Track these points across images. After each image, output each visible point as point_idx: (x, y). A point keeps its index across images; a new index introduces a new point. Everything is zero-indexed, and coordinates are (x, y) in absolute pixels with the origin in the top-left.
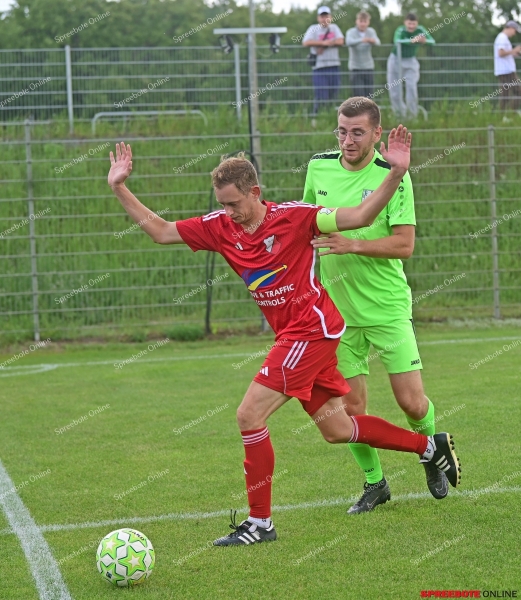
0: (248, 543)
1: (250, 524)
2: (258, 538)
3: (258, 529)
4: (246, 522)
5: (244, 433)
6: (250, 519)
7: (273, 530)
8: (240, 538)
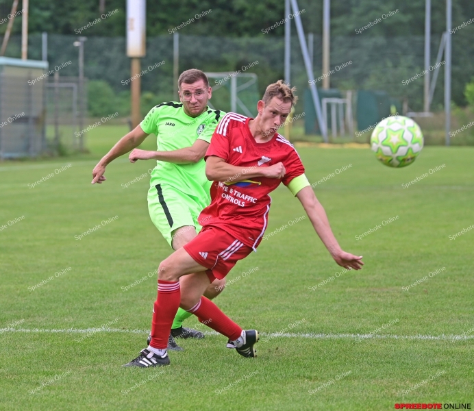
0: (147, 365)
1: (148, 352)
2: (155, 362)
3: (155, 356)
4: (146, 350)
5: (161, 282)
6: (149, 348)
7: (167, 357)
8: (141, 362)
